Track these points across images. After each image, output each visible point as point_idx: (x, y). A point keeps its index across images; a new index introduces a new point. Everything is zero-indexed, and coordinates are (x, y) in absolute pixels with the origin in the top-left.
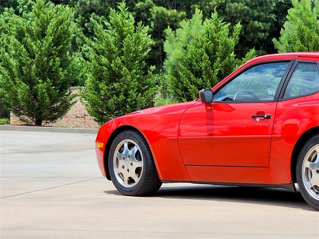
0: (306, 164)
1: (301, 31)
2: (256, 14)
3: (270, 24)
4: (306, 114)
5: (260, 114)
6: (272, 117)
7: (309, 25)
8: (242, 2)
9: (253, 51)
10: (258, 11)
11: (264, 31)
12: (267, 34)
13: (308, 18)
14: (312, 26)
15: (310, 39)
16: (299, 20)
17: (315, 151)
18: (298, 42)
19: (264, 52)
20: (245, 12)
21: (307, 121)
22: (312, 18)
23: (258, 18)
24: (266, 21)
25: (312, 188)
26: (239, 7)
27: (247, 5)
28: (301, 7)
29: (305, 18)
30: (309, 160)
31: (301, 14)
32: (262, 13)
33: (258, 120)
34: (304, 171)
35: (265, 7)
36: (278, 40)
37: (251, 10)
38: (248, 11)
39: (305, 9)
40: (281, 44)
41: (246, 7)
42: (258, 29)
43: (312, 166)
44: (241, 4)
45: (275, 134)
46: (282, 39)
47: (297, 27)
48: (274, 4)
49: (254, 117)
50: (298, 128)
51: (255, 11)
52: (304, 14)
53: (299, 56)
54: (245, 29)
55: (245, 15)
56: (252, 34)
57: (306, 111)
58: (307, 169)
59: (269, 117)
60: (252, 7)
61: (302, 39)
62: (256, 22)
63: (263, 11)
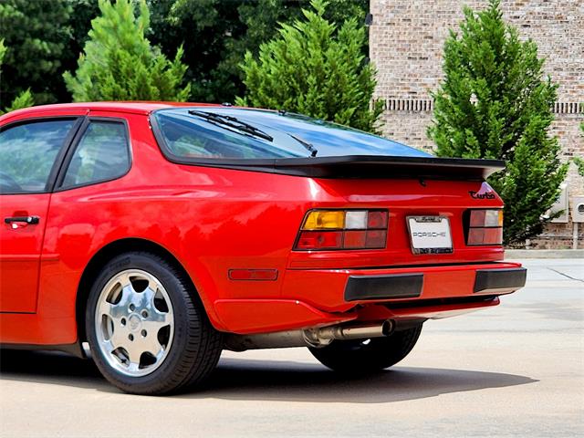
0: (104, 307)
1: (115, 59)
2: (38, 26)
3: (62, 46)
4: (107, 215)
5: (20, 215)
6: (42, 222)
7: (130, 48)
8: (11, 4)
9: (26, 95)
10: (41, 21)
11: (51, 58)
12: (58, 64)
13: (128, 36)
14: (136, 50)
15: (131, 73)
16: (112, 40)
17: (119, 284)
18: (110, 79)
19: (51, 96)
20: (17, 22)
21: (106, 228)
22: (136, 35)
23: (40, 34)
24: (55, 39)
25: (114, 352)
26: (6, 14)
27: (20, 8)
28: (116, 14)
29: (124, 35)
30: (109, 300)
31: (115, 28)
32: (49, 25)
33: (15, 226)
34: (99, 320)
35: (53, 15)
36: (74, 75)
37: (27, 19)
38: (22, 21)
39: (122, 19)
40: (79, 84)
41: (18, 13)
42: (41, 55)
43: (115, 312)
44: (9, 7)
45: (46, 252)
46: (80, 73)
47: (107, 51)
48: (71, 9)
49: (9, 222)
50: (91, 240)
51: (36, 20)
52: (121, 28)
53: (93, 110)
54: (16, 53)
55: (16, 28)
56: (29, 64)
57: (108, 209)
58: (105, 316)
59: (35, 222)
60: (30, 14)
61: (117, 75)
62: (37, 41)
63: (50, 21)
